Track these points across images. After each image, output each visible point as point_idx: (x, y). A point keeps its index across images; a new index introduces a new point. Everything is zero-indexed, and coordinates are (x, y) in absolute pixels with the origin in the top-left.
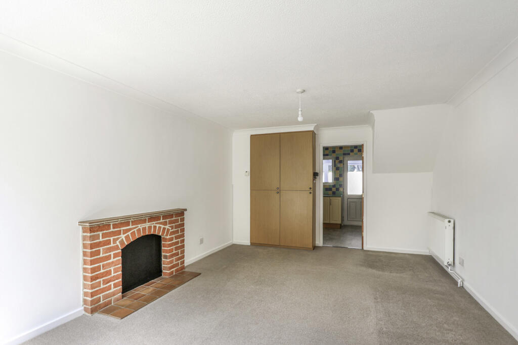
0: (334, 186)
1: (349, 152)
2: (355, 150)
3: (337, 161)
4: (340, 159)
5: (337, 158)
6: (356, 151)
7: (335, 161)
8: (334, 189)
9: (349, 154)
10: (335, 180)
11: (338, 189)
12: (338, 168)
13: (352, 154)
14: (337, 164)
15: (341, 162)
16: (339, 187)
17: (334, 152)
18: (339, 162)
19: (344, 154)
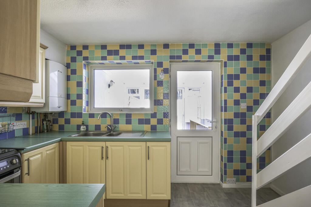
0: (154, 115)
1: (180, 53)
3: (159, 70)
4: (164, 66)
5: (160, 64)
6: (192, 52)
7: (155, 70)
10: (155, 105)
11: (160, 122)
12: (162, 82)
13: (184, 57)
14: (160, 74)
15: (166, 71)
16: (162, 117)
17: (153, 52)
18: (163, 71)
19: (172, 57)
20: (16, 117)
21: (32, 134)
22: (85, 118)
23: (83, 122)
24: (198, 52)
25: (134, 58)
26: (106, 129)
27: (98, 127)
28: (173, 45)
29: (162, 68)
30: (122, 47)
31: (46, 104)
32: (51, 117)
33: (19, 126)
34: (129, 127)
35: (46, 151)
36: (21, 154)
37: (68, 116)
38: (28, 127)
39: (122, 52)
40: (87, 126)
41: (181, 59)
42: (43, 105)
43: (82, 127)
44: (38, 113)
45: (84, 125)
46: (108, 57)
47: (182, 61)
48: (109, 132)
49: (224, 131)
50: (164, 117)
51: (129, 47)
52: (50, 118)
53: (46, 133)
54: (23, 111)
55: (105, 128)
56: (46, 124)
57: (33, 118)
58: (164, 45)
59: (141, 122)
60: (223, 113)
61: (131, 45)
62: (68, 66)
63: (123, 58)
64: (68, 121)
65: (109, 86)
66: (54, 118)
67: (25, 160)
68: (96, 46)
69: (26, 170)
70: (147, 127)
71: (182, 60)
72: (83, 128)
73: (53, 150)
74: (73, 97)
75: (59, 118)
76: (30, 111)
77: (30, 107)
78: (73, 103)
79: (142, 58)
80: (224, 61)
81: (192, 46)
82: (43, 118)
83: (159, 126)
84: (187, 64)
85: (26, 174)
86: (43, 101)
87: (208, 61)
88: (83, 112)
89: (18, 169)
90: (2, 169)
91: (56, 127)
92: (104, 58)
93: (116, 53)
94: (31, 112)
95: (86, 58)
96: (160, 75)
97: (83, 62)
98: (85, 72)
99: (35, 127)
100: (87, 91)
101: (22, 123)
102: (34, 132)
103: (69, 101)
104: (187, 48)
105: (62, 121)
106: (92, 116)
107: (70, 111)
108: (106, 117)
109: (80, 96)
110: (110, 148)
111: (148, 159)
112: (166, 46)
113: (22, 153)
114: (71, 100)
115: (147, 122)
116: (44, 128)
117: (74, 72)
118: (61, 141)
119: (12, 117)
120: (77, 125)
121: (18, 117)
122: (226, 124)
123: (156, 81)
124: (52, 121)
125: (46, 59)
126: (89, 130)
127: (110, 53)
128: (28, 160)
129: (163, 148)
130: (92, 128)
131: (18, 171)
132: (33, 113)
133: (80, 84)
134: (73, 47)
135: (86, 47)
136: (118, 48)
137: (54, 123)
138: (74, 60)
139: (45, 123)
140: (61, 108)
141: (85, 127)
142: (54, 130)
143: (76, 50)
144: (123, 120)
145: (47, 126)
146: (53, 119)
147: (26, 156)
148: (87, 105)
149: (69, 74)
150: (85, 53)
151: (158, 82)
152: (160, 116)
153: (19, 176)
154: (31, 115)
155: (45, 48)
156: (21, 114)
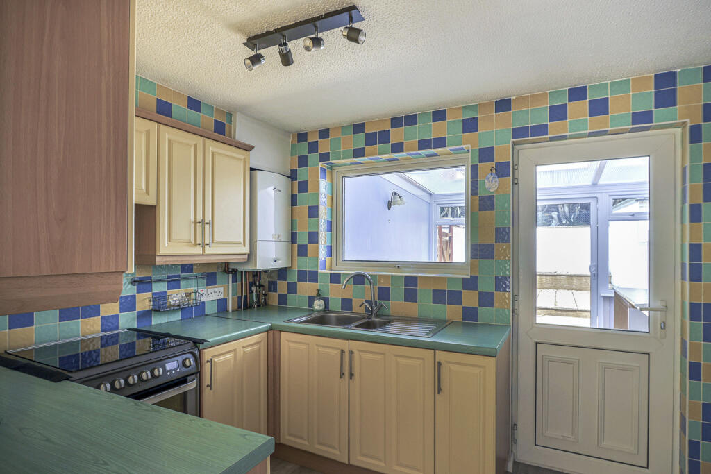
0: (470, 283)
1: (544, 119)
2: (572, 107)
3: (485, 167)
4: (498, 158)
5: (486, 154)
6: (578, 109)
7: (474, 169)
8: (470, 299)
9: (541, 130)
10: (474, 256)
11: (487, 300)
12: (491, 198)
13: (554, 128)
14: (488, 179)
15: (502, 170)
16: (492, 289)
17: (470, 125)
18: (494, 171)
19: (519, 132)
20: (207, 280)
21: (233, 311)
22: (323, 284)
23: (318, 290)
24: (599, 107)
25: (423, 145)
26: (362, 310)
27: (347, 304)
28: (523, 99)
29: (493, 164)
30: (397, 121)
31: (251, 256)
32: (266, 277)
33: (211, 295)
34: (412, 308)
35: (243, 347)
36: (199, 351)
37: (293, 278)
38: (226, 297)
39: (397, 135)
40: (326, 300)
41: (547, 134)
42: (246, 257)
43: (316, 302)
44: (242, 272)
45: (320, 299)
46: (368, 149)
47: (550, 138)
48: (368, 318)
49: (691, 340)
50: (497, 289)
51: (411, 119)
52: (265, 280)
53: (255, 309)
54: (218, 267)
55: (360, 306)
56: (256, 292)
57: (234, 281)
58: (496, 102)
59: (439, 297)
60: (687, 283)
61: (416, 116)
62: (293, 176)
63: (398, 148)
64: (292, 288)
65: (390, 205)
66: (271, 280)
67: (206, 360)
68: (344, 128)
69: (206, 381)
70: (452, 312)
71: (549, 136)
72: (318, 305)
73: (256, 347)
74: (303, 239)
75: (279, 280)
76: (228, 268)
77: (228, 263)
78: (303, 251)
79: (441, 142)
80: (689, 125)
81: (577, 93)
82: (251, 280)
83: (483, 312)
84: (566, 144)
85: (208, 386)
86: (247, 250)
87: (632, 130)
88: (320, 271)
89: (194, 376)
90: (169, 373)
91: (274, 299)
92: (359, 153)
93: (384, 137)
94: (230, 270)
95: (325, 157)
96: (486, 181)
97: (321, 165)
98: (324, 186)
99: (238, 297)
100: (330, 223)
101: (216, 290)
102: (236, 307)
103: (296, 246)
104: (564, 100)
105: (282, 287)
106: (335, 278)
107: (296, 269)
108: (363, 283)
109: (313, 237)
110: (356, 356)
111: (439, 393)
112: (503, 105)
113: (201, 348)
114: (299, 246)
115: (455, 298)
116: (253, 300)
117: (303, 187)
118: (271, 329)
119: (201, 280)
120: (309, 297)
121: (211, 279)
122: (700, 321)
123: (477, 197)
124: (266, 285)
125: (252, 169)
126: (331, 307)
127: (371, 139)
128: (210, 361)
129: (476, 371)
130: (335, 305)
131: (193, 380)
132: (234, 272)
133: (313, 212)
134: (302, 137)
135: (324, 133)
136: (387, 127)
137: (270, 290)
138: (303, 162)
139: (254, 289)
140: (280, 262)
141: (322, 302)
142: (270, 303)
143: (306, 140)
144: (398, 291)
145: (258, 296)
146: (269, 282)
147: (208, 354)
148: (330, 255)
149: (296, 192)
150: (324, 146)
151: (481, 199)
152: (487, 285)
153: (196, 387)
154: (230, 275)
155: (249, 148)
156: (214, 274)
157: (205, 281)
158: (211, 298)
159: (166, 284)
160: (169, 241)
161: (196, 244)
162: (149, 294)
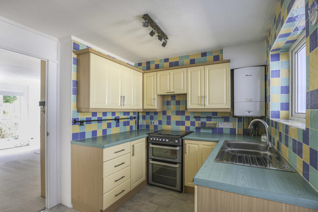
21: (238, 135)
38: (235, 128)
42: (229, 110)
43: (262, 137)
45: (264, 135)
57: (240, 121)
88: (271, 119)
97: (270, 52)
98: (276, 65)
100: (287, 88)
101: (229, 124)
103: (267, 104)
109: (269, 98)
119: (221, 119)
121: (226, 119)
141: (265, 137)
154: (237, 119)
155: (229, 61)
156: (229, 117)
157: (223, 120)
158: (227, 127)
159: (206, 119)
160: (191, 104)
161: (201, 105)
162: (200, 122)
